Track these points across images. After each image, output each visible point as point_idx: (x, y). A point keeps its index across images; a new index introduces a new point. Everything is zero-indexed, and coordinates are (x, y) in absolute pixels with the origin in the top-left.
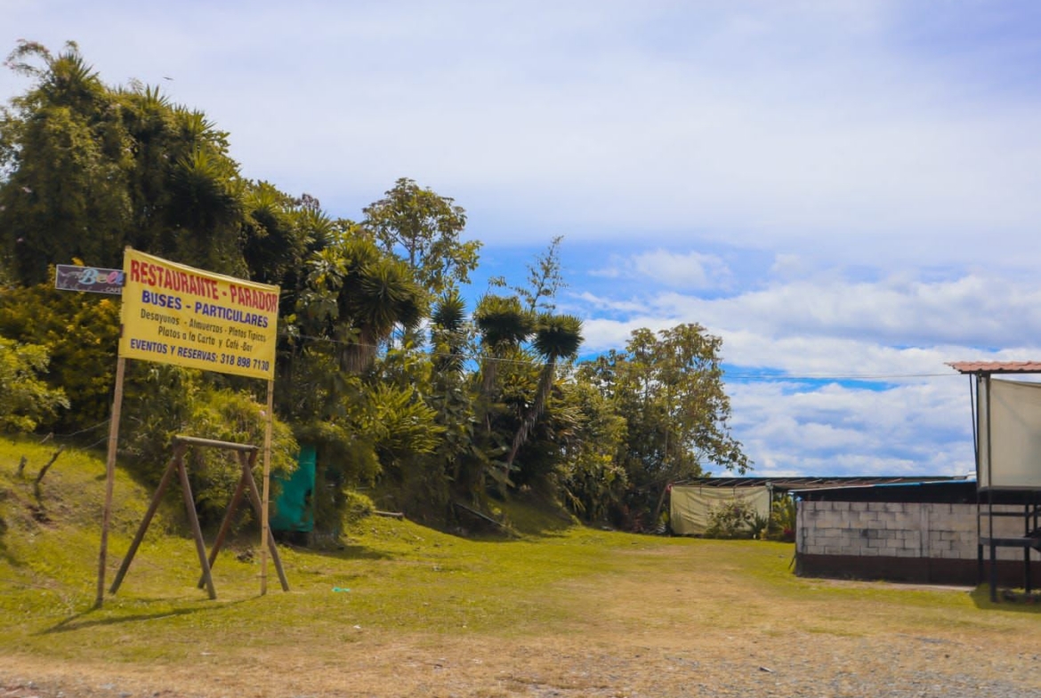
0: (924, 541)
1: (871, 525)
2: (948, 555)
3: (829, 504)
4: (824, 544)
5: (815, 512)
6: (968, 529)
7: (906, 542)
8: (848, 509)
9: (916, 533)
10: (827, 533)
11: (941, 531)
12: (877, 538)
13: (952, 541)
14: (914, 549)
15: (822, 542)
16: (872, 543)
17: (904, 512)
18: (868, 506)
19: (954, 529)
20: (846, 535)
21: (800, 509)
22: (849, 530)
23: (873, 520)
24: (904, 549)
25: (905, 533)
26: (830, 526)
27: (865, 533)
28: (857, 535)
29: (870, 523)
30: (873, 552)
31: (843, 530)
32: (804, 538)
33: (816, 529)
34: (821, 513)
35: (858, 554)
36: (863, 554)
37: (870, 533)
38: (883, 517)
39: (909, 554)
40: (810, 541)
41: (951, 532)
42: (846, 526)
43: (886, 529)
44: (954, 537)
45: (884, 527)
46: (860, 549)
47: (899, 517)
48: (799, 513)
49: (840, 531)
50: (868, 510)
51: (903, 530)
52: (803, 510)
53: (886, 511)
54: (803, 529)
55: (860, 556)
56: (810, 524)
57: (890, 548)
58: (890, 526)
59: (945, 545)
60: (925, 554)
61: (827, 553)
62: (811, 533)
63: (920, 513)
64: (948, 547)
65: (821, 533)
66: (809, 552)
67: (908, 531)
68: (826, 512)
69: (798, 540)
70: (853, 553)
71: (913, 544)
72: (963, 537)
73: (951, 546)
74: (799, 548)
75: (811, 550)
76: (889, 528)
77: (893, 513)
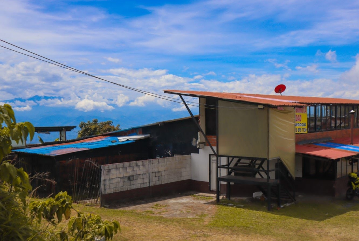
0: (150, 179)
1: (131, 173)
2: (158, 183)
3: (114, 165)
4: (113, 187)
5: (109, 170)
6: (164, 170)
7: (144, 180)
8: (122, 167)
9: (147, 174)
10: (115, 181)
11: (156, 172)
12: (134, 180)
13: (159, 176)
14: (146, 183)
15: (112, 186)
16: (132, 182)
17: (143, 165)
18: (130, 163)
19: (159, 171)
20: (122, 180)
21: (103, 170)
22: (123, 178)
23: (132, 171)
24: (143, 183)
25: (144, 175)
26: (115, 177)
27: (129, 178)
28: (126, 180)
29: (131, 172)
30: (132, 187)
31: (121, 178)
32: (105, 185)
33: (110, 180)
34: (112, 171)
37: (131, 178)
38: (136, 168)
39: (145, 186)
40: (107, 187)
41: (159, 172)
42: (122, 176)
44: (160, 174)
45: (136, 174)
46: (128, 187)
47: (141, 167)
48: (102, 172)
49: (119, 179)
50: (130, 166)
51: (143, 174)
52: (104, 170)
53: (137, 165)
54: (104, 180)
55: (128, 190)
56: (107, 177)
57: (138, 184)
58: (139, 173)
59: (157, 179)
60: (151, 185)
61: (114, 192)
62: (107, 182)
63: (149, 164)
64: (158, 180)
65: (111, 182)
66: (107, 193)
67: (145, 174)
68: (114, 170)
69: (102, 187)
70: (125, 190)
71: (146, 181)
72: (163, 174)
73: (159, 179)
74: (103, 190)
75: (108, 192)
76: (138, 174)
77: (139, 166)
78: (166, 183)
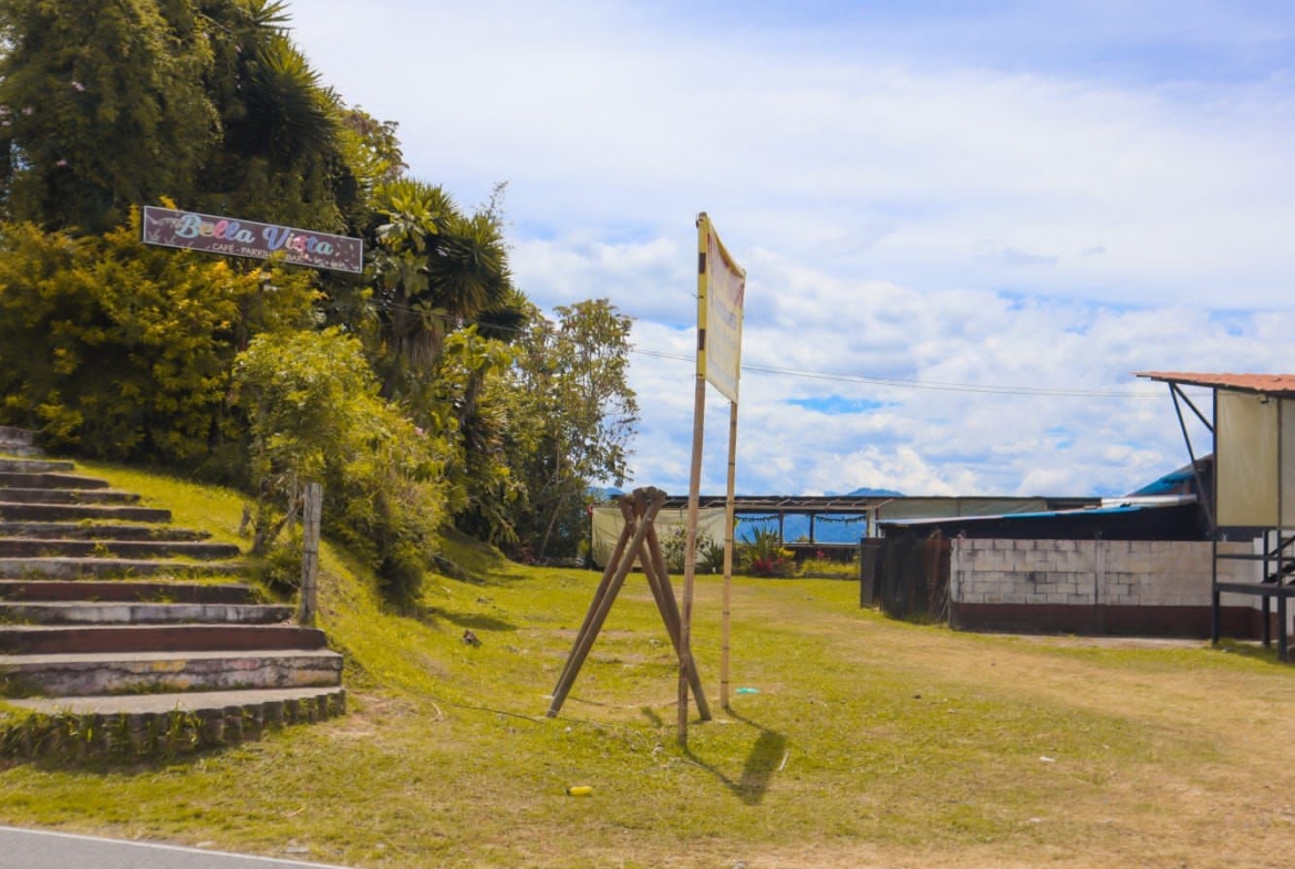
0: (1099, 587)
1: (1039, 567)
2: (1126, 601)
3: (989, 542)
4: (983, 590)
5: (974, 552)
6: (1148, 570)
7: (1079, 587)
8: (1012, 549)
9: (1092, 576)
10: (989, 578)
11: (1119, 573)
12: (1046, 583)
13: (1130, 585)
14: (1088, 596)
15: (981, 588)
16: (1040, 588)
17: (1077, 551)
18: (1036, 544)
19: (1133, 570)
20: (1009, 579)
21: (955, 549)
22: (1014, 573)
23: (1041, 561)
24: (1077, 595)
25: (1079, 576)
26: (991, 569)
27: (1032, 577)
28: (1022, 580)
29: (1038, 564)
30: (1041, 600)
31: (1006, 573)
32: (960, 584)
33: (974, 573)
34: (980, 554)
35: (1023, 602)
36: (1029, 602)
37: (1038, 578)
38: (1052, 556)
39: (1082, 602)
40: (967, 588)
41: (1130, 574)
42: (1010, 568)
43: (1056, 572)
44: (1133, 580)
45: (1054, 570)
46: (1026, 595)
47: (1071, 556)
48: (954, 554)
49: (1002, 575)
50: (1035, 548)
51: (1076, 573)
52: (959, 549)
53: (1057, 550)
54: (959, 572)
55: (1027, 604)
56: (967, 567)
57: (1060, 594)
58: (1062, 567)
59: (1123, 590)
60: (1101, 601)
61: (987, 601)
62: (968, 577)
63: (1096, 552)
64: (1126, 592)
65: (980, 577)
66: (965, 601)
67: (1081, 573)
68: (987, 552)
69: (953, 586)
70: (1017, 602)
71: (1090, 590)
72: (1145, 580)
73: (1130, 591)
74: (954, 596)
75: (969, 598)
76: (1059, 570)
77: (1066, 552)
78: (1154, 603)
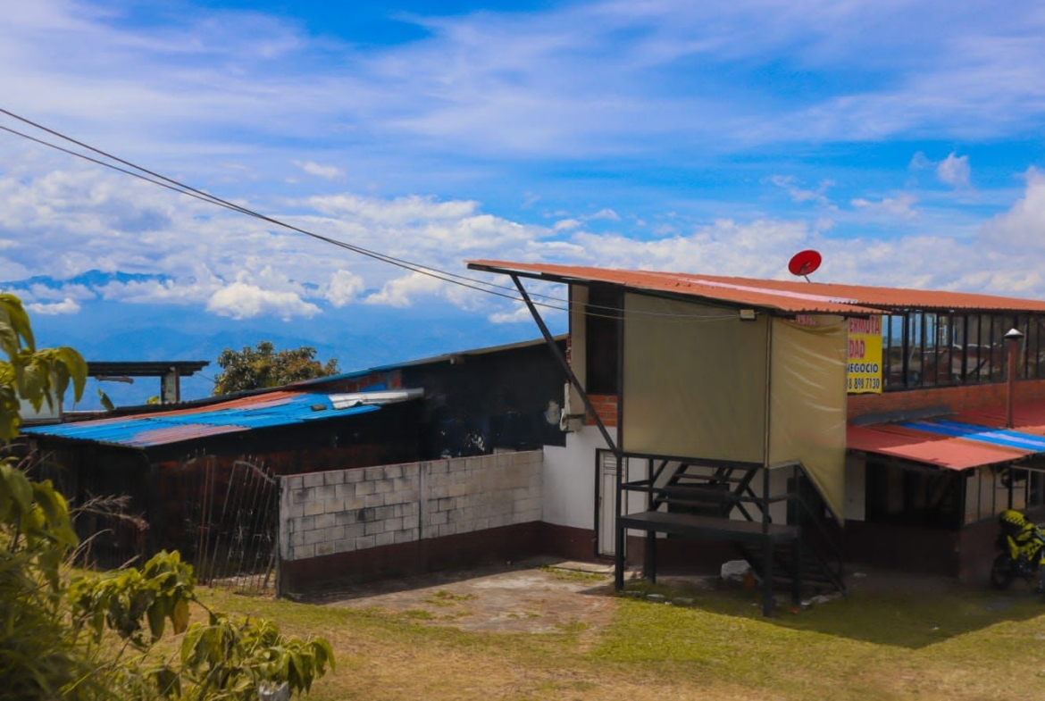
0: (423, 518)
1: (368, 502)
2: (446, 531)
3: (319, 476)
4: (314, 541)
5: (304, 492)
6: (463, 493)
7: (405, 522)
8: (342, 482)
9: (415, 505)
10: (319, 523)
11: (439, 499)
12: (375, 521)
13: (448, 511)
14: (411, 530)
15: (313, 537)
16: (371, 528)
17: (403, 478)
18: (365, 472)
19: (450, 495)
20: (340, 522)
21: (285, 490)
22: (344, 513)
23: (369, 495)
24: (403, 531)
25: (404, 507)
26: (322, 512)
27: (362, 515)
28: (352, 520)
29: (367, 499)
30: (371, 542)
31: (337, 514)
32: (290, 535)
33: (305, 519)
34: (311, 493)
35: (353, 549)
36: (359, 547)
37: (368, 515)
38: (381, 487)
39: (407, 538)
40: (298, 540)
41: (448, 499)
42: (341, 509)
43: (384, 506)
44: (450, 505)
45: (382, 504)
46: (357, 540)
47: (398, 484)
48: (284, 497)
49: (332, 518)
50: (364, 479)
51: (401, 504)
52: (289, 489)
53: (385, 478)
54: (289, 520)
55: (357, 551)
56: (298, 512)
57: (387, 533)
58: (389, 500)
59: (441, 518)
60: (425, 535)
61: (317, 554)
62: (298, 526)
63: (420, 476)
64: (445, 521)
65: (310, 524)
66: (296, 558)
67: (407, 504)
68: (317, 489)
69: (283, 539)
70: (349, 549)
71: (411, 523)
72: (460, 503)
73: (448, 519)
74: (284, 550)
75: (300, 553)
76: (388, 503)
77: (392, 480)
78: (468, 529)
